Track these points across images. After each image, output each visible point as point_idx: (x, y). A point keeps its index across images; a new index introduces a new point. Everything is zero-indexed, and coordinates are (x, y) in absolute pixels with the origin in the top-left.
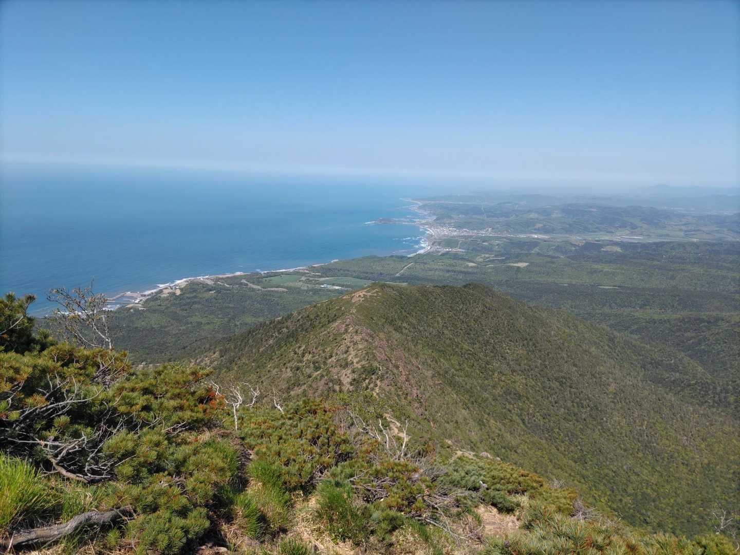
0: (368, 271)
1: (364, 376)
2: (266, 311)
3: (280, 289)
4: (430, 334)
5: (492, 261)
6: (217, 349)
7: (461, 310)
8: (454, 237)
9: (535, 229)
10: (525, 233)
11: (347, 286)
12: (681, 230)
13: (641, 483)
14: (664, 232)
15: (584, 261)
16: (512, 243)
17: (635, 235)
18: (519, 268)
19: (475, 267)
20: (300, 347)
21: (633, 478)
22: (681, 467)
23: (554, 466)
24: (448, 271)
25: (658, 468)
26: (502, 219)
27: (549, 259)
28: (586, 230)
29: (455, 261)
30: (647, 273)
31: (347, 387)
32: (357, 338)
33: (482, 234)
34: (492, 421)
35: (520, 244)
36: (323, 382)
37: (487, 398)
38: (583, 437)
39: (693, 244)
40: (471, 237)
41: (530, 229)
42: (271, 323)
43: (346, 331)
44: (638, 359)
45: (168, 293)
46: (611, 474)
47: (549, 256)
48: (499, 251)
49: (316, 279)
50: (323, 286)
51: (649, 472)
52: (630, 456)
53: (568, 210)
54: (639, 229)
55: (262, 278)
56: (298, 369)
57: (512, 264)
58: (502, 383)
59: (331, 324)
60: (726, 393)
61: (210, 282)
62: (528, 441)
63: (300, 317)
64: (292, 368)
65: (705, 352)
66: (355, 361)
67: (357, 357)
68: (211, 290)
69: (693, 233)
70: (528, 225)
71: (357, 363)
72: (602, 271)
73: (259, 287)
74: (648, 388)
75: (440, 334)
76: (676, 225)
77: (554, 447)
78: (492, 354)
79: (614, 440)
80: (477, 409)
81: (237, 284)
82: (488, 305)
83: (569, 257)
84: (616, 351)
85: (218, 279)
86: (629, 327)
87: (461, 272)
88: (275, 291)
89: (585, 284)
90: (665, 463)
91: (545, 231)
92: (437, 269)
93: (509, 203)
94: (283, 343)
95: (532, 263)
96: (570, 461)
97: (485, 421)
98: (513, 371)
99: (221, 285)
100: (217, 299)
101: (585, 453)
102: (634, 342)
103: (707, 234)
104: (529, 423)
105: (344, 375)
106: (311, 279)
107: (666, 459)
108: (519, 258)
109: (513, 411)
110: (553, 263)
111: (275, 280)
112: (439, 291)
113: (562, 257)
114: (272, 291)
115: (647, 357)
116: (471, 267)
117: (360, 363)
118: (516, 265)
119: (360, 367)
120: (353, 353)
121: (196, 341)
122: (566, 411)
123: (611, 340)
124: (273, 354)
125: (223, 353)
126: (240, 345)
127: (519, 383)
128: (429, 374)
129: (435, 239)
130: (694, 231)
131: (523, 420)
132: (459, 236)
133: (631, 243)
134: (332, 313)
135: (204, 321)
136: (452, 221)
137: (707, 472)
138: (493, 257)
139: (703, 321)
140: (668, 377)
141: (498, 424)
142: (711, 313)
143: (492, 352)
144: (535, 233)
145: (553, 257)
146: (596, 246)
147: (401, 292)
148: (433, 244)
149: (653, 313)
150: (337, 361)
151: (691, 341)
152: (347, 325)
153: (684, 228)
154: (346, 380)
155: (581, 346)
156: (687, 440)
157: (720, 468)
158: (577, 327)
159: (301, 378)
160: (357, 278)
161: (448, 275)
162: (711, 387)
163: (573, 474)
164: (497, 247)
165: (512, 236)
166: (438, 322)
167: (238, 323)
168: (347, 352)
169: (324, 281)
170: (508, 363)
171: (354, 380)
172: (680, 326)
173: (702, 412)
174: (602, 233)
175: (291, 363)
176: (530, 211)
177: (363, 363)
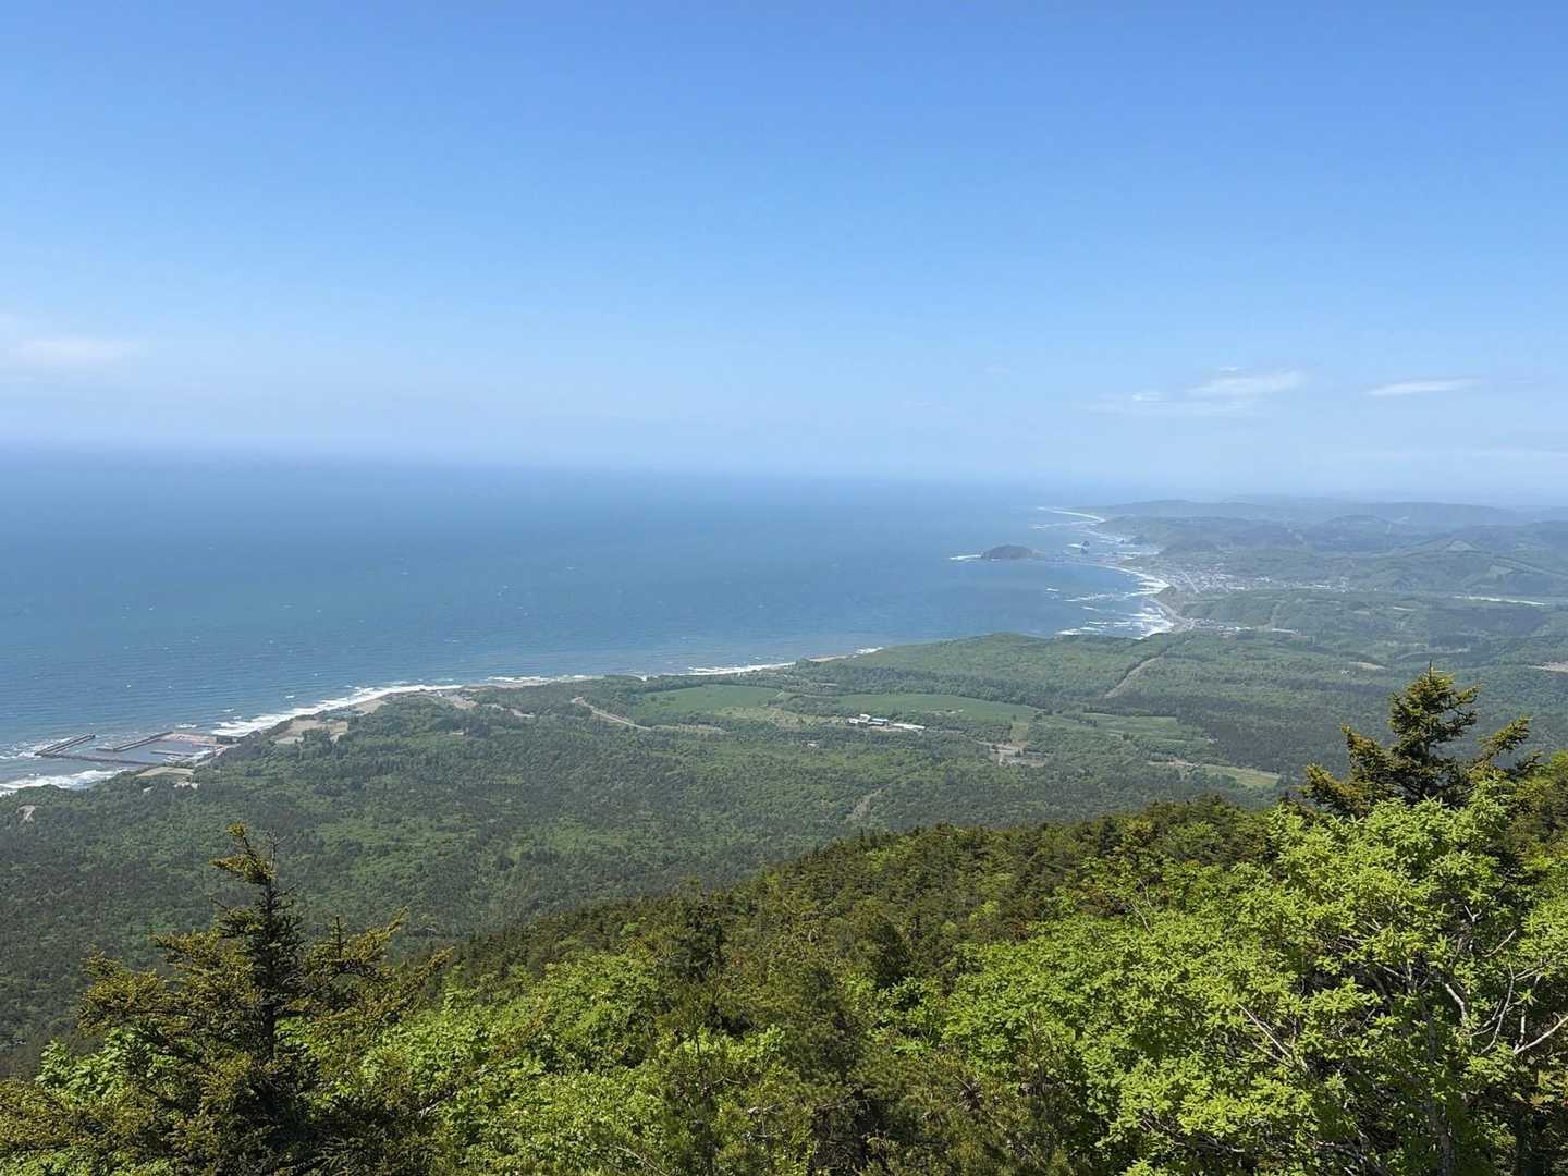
0: (1003, 678)
3: (701, 729)
9: (1488, 581)
11: (942, 723)
45: (306, 735)
50: (856, 721)
61: (460, 703)
68: (455, 728)
73: (628, 722)
81: (553, 711)
85: (494, 694)
88: (682, 733)
91: (1520, 586)
99: (496, 712)
106: (812, 698)
111: (684, 701)
114: (674, 734)
116: (1374, 674)
148: (1183, 614)
160: (979, 698)
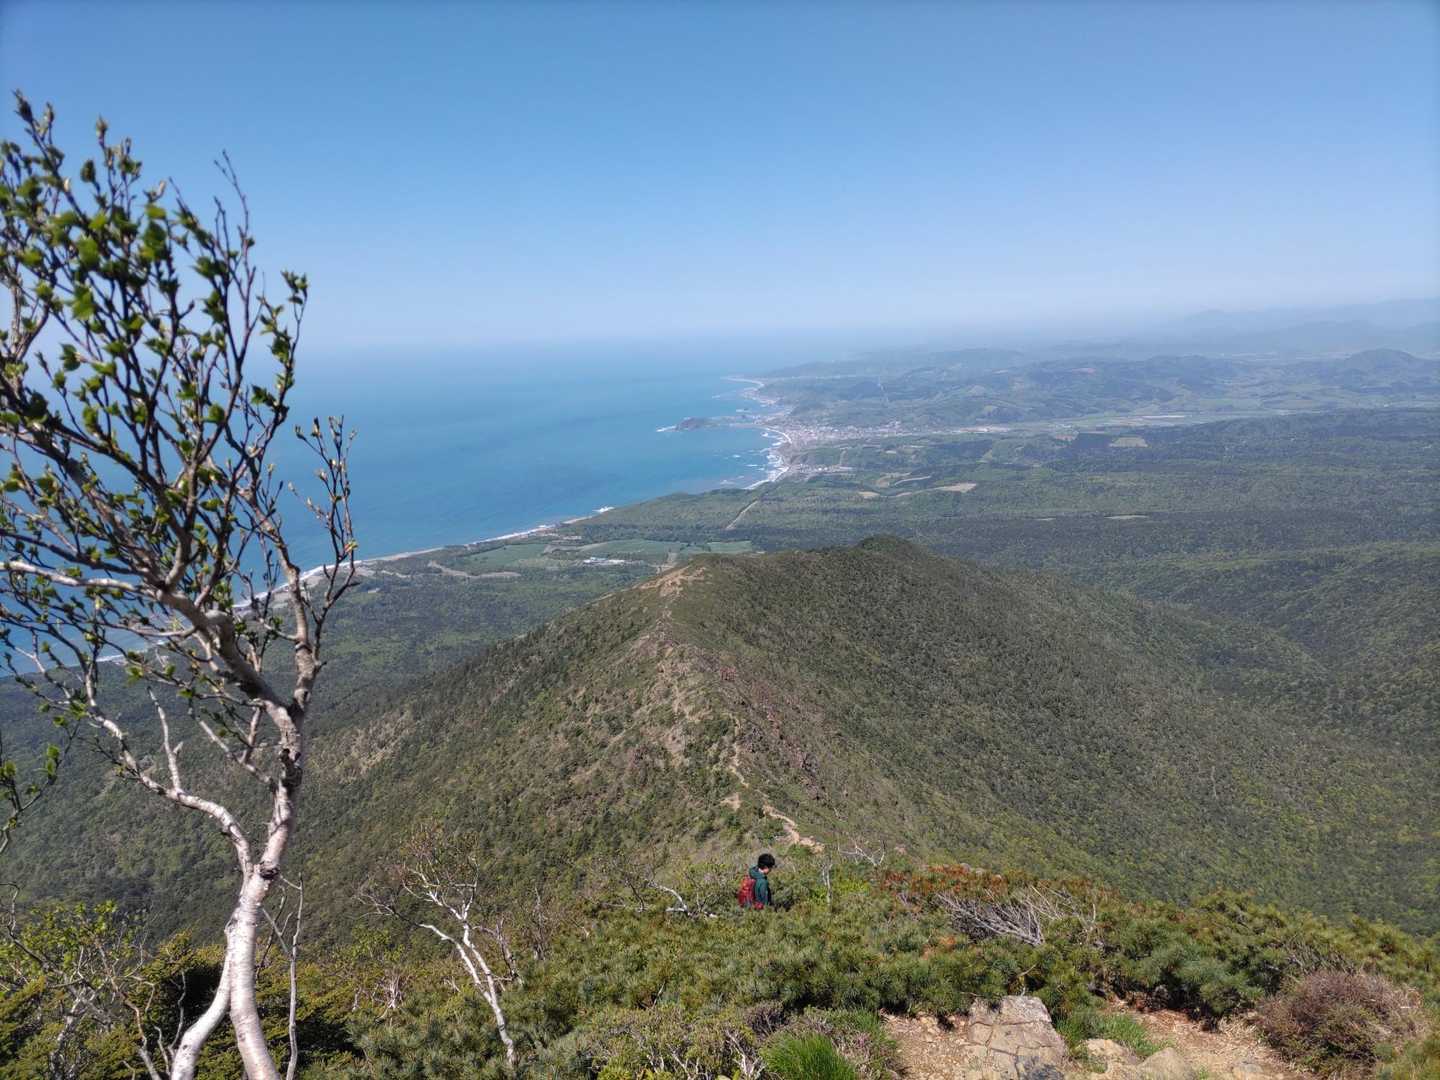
0: (672, 523)
1: (708, 738)
2: (482, 619)
3: (506, 575)
4: (810, 642)
5: (907, 485)
6: (407, 705)
7: (861, 592)
8: (831, 443)
9: (983, 417)
10: (964, 425)
11: (635, 557)
12: (1254, 395)
13: (1214, 881)
14: (1225, 401)
15: (1079, 471)
16: (942, 447)
17: (1170, 412)
18: (958, 494)
19: (874, 500)
20: (576, 691)
21: (1199, 872)
22: (1284, 844)
23: (1055, 866)
24: (826, 512)
25: (1242, 850)
26: (919, 401)
27: (1013, 473)
28: (1079, 410)
29: (837, 490)
30: (1197, 484)
31: (679, 761)
32: (684, 667)
33: (884, 433)
34: (937, 794)
35: (955, 448)
36: (631, 753)
37: (925, 751)
38: (1101, 806)
39: (1279, 420)
40: (863, 441)
41: (972, 416)
42: (507, 647)
43: (661, 654)
44: (1191, 650)
45: (286, 601)
46: (1159, 869)
47: (1013, 467)
48: (919, 464)
49: (575, 548)
50: (588, 561)
51: (1227, 859)
52: (1189, 833)
53: (1042, 375)
54: (1176, 400)
55: (469, 555)
56: (579, 732)
57: (945, 488)
58: (949, 721)
59: (629, 642)
60: (1355, 699)
61: (366, 573)
62: (1004, 823)
63: (561, 632)
64: (566, 734)
65: (1313, 624)
66: (687, 710)
67: (690, 703)
68: (369, 588)
69: (1279, 398)
70: (968, 410)
71: (692, 714)
72: (1113, 487)
73: (464, 574)
74: (1212, 703)
75: (828, 640)
76: (1244, 387)
77: (1051, 829)
78: (925, 669)
79: (1158, 807)
80: (908, 774)
81: (420, 571)
82: (910, 577)
83: (1050, 465)
84: (1150, 639)
85: (381, 565)
86: (1170, 590)
87: (850, 511)
88: (496, 578)
89: (1084, 515)
90: (1255, 839)
91: (1001, 417)
92: (803, 510)
93: (929, 369)
94: (537, 685)
95: (981, 483)
96: (1083, 852)
97: (924, 794)
98: (968, 696)
99: (389, 576)
100: (384, 605)
101: (1108, 835)
102: (1182, 619)
103: (1304, 398)
104: (1003, 790)
105: (670, 739)
106: (564, 549)
107: (1255, 833)
108: (955, 475)
109: (973, 772)
110: (1021, 479)
111: (495, 557)
112: (817, 558)
113: (1036, 465)
114: (491, 579)
115: (1207, 645)
116: (869, 500)
117: (697, 715)
118: (953, 488)
119: (697, 721)
120: (680, 696)
121: (355, 690)
122: (1069, 761)
123: (1139, 618)
124: (523, 707)
125: (419, 711)
126: (451, 693)
127: (979, 717)
128: (817, 718)
129: (796, 451)
130: (1279, 394)
131: (993, 788)
132: (840, 442)
133: (1163, 428)
134: (625, 620)
135: (364, 649)
136: (824, 414)
137: (1330, 849)
138: (909, 477)
139: (1306, 567)
140: (1248, 679)
141: (948, 797)
142: (1320, 550)
143: (925, 664)
144: (982, 424)
145: (1020, 468)
146: (1101, 440)
147: (747, 567)
148: (792, 461)
149: (1215, 559)
150: (652, 712)
151: (1287, 606)
152: (661, 644)
153: (1259, 390)
154: (675, 749)
155: (1084, 637)
156: (1291, 793)
157: (1354, 838)
158: (1075, 600)
159: (588, 749)
160: (654, 539)
161: (826, 518)
162: (1328, 690)
163: (1089, 876)
164: (913, 457)
165: (939, 432)
166: (821, 617)
167: (431, 648)
168: (667, 694)
169: (589, 551)
170: (957, 682)
171: (691, 746)
172: (1265, 578)
173: (1313, 738)
174: (1106, 413)
175: (563, 725)
176: (970, 382)
177: (703, 713)
